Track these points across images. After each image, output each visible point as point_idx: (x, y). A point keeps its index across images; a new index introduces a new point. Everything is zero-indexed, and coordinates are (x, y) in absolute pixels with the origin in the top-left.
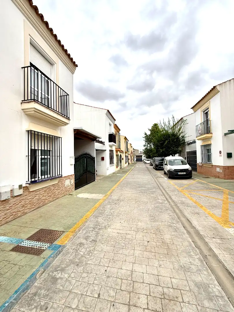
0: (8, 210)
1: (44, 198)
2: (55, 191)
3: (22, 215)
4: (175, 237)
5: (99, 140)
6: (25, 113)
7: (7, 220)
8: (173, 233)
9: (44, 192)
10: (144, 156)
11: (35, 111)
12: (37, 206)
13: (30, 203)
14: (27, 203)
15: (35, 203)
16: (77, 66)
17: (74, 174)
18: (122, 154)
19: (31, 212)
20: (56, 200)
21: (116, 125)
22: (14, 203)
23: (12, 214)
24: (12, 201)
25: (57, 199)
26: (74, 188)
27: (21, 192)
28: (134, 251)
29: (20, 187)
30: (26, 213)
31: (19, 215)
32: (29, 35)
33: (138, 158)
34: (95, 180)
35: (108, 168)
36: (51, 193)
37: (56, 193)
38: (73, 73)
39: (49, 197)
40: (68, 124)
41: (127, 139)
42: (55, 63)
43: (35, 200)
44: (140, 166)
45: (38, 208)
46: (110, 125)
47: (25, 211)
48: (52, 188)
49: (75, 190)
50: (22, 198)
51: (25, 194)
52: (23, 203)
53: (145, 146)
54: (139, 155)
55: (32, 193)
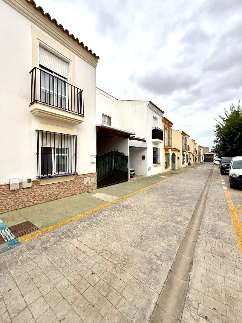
0: (18, 199)
1: (57, 192)
2: (70, 187)
3: (33, 204)
4: (137, 283)
5: (135, 137)
6: (34, 114)
7: (17, 207)
8: (141, 275)
9: (57, 187)
10: (216, 155)
11: (39, 112)
12: (49, 199)
13: (41, 195)
14: (38, 195)
15: (46, 196)
16: (98, 57)
17: (96, 172)
18: (176, 153)
19: (41, 203)
20: (71, 195)
21: (164, 118)
22: (23, 194)
23: (22, 203)
24: (22, 192)
25: (73, 195)
26: (96, 187)
27: (30, 185)
28: (63, 278)
29: (29, 181)
30: (36, 204)
31: (29, 204)
32: (38, 39)
33: (207, 157)
34: (128, 181)
35: (150, 168)
36: (65, 189)
37: (72, 189)
38: (95, 67)
39: (63, 193)
40: (82, 121)
41: (187, 134)
42: (70, 61)
43: (46, 193)
44: (204, 168)
45: (50, 201)
46: (155, 118)
47: (36, 202)
48: (67, 184)
49: (97, 188)
50: (33, 190)
51: (36, 187)
52: (33, 195)
53: (217, 142)
54: (209, 154)
55: (43, 187)
